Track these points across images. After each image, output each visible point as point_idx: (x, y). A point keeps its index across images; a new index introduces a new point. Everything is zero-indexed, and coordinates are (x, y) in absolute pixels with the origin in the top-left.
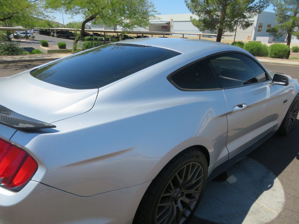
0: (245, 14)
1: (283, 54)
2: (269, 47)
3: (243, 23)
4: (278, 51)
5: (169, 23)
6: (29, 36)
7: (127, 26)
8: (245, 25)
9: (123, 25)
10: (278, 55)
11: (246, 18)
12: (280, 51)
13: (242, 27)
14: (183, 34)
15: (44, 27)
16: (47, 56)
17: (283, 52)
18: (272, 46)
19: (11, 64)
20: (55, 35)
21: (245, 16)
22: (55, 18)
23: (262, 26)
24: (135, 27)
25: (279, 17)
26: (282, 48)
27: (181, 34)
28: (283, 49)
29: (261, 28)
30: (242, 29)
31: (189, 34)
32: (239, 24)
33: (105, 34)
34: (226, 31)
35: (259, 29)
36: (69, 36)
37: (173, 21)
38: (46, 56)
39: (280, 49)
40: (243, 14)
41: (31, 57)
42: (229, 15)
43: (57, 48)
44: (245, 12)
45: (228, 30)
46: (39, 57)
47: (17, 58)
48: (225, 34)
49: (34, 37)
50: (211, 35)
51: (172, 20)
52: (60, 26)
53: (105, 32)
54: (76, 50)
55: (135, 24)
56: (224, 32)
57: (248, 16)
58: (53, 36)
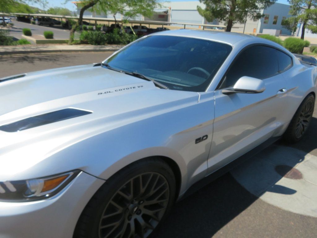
0: (257, 4)
1: (298, 48)
2: (283, 41)
3: (254, 14)
4: (293, 45)
5: (166, 12)
6: (7, 23)
7: (129, 14)
8: (256, 16)
9: (124, 13)
10: (293, 50)
11: (257, 9)
12: (295, 46)
13: (252, 19)
14: (185, 25)
15: (23, 12)
16: (43, 47)
17: (299, 46)
18: (287, 40)
19: (5, 56)
20: (37, 22)
21: (257, 6)
22: (48, 3)
23: (268, 18)
24: (137, 16)
25: (293, 9)
26: (297, 42)
27: (183, 25)
28: (298, 44)
29: (267, 20)
30: (252, 20)
31: (192, 25)
32: (250, 16)
33: (96, 22)
34: (236, 23)
35: (265, 20)
36: (53, 24)
37: (172, 9)
38: (41, 47)
39: (296, 44)
40: (255, 5)
41: (25, 48)
42: (241, 5)
43: (42, 37)
44: (257, 2)
45: (239, 22)
46: (34, 49)
47: (9, 48)
48: (235, 25)
49: (12, 25)
50: (213, 27)
51: (170, 9)
52: (40, 11)
53: (96, 20)
54: (73, 41)
55: (138, 12)
56: (234, 23)
57: (261, 7)
58: (34, 23)
